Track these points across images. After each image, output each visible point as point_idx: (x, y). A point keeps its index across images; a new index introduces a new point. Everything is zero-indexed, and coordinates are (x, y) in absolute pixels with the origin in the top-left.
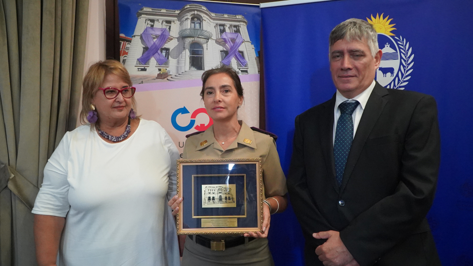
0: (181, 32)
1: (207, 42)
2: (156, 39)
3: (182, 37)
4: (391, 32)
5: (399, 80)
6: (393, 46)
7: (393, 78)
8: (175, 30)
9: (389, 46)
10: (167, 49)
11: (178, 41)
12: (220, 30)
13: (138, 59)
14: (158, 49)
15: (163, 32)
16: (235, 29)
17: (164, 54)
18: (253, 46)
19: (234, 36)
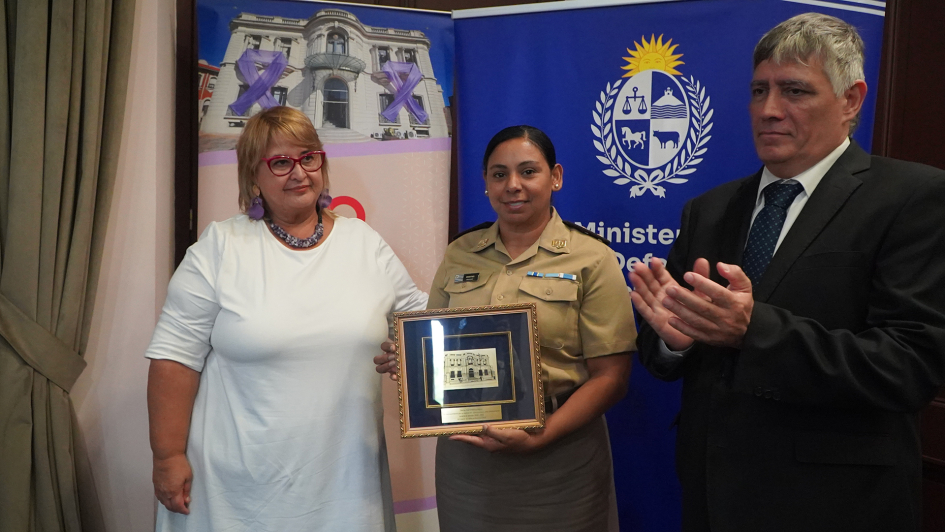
0: (310, 59)
1: (356, 78)
2: (263, 71)
3: (311, 68)
4: (675, 68)
5: (687, 154)
6: (677, 94)
7: (677, 151)
8: (298, 55)
9: (671, 93)
10: (283, 90)
11: (304, 75)
12: (381, 56)
13: (230, 107)
14: (267, 89)
15: (276, 59)
16: (408, 55)
17: (277, 97)
18: (440, 87)
19: (405, 68)
